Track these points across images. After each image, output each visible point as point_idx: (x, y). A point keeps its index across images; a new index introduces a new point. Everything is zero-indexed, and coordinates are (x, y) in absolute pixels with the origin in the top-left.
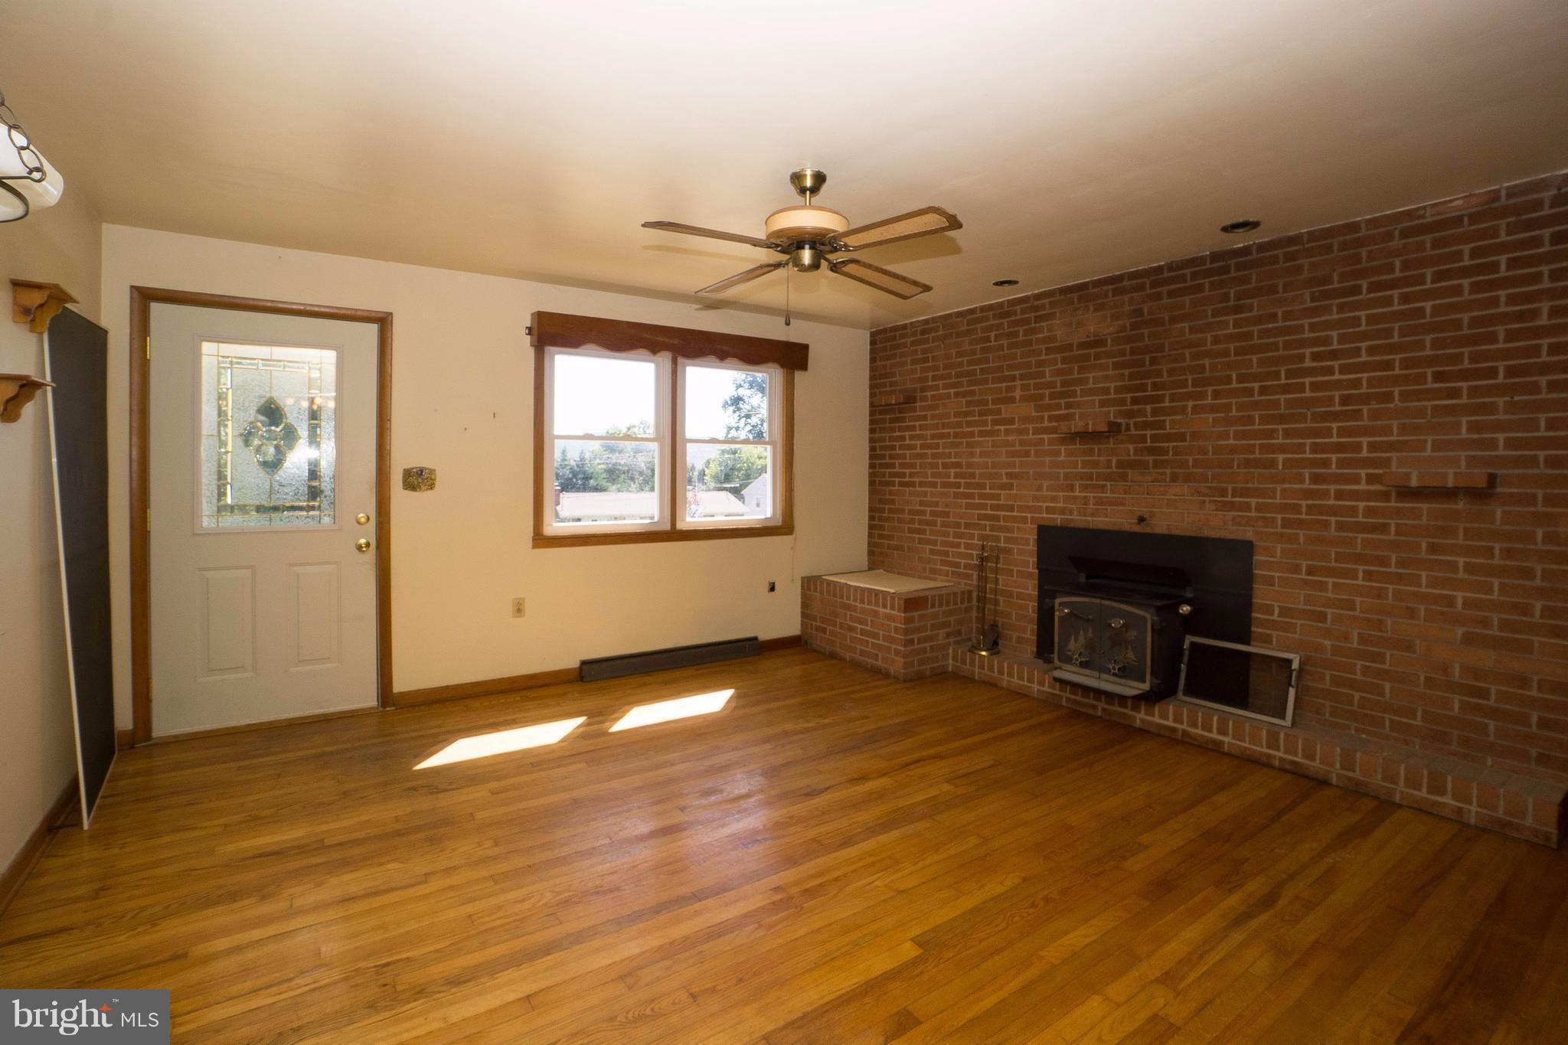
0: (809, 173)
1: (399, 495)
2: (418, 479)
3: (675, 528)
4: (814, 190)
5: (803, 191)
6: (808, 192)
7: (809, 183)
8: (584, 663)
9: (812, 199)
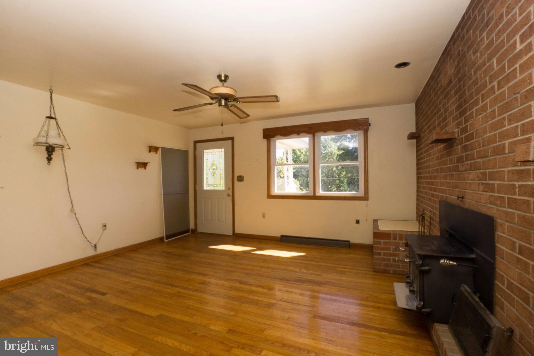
0: (223, 75)
1: (236, 182)
2: (241, 179)
3: (315, 195)
4: (225, 81)
5: (221, 81)
6: (223, 82)
7: (223, 79)
8: (282, 236)
9: (224, 84)
